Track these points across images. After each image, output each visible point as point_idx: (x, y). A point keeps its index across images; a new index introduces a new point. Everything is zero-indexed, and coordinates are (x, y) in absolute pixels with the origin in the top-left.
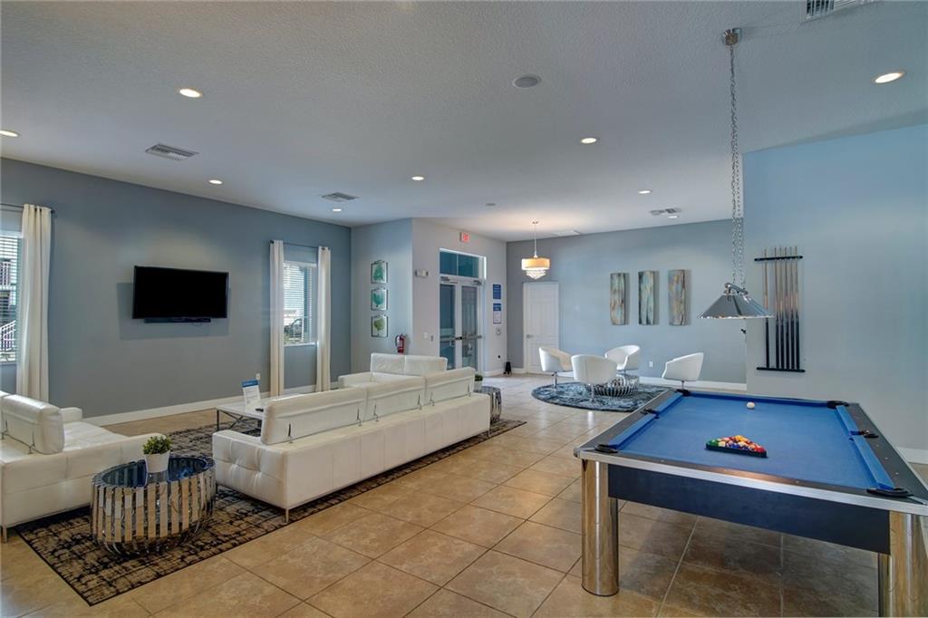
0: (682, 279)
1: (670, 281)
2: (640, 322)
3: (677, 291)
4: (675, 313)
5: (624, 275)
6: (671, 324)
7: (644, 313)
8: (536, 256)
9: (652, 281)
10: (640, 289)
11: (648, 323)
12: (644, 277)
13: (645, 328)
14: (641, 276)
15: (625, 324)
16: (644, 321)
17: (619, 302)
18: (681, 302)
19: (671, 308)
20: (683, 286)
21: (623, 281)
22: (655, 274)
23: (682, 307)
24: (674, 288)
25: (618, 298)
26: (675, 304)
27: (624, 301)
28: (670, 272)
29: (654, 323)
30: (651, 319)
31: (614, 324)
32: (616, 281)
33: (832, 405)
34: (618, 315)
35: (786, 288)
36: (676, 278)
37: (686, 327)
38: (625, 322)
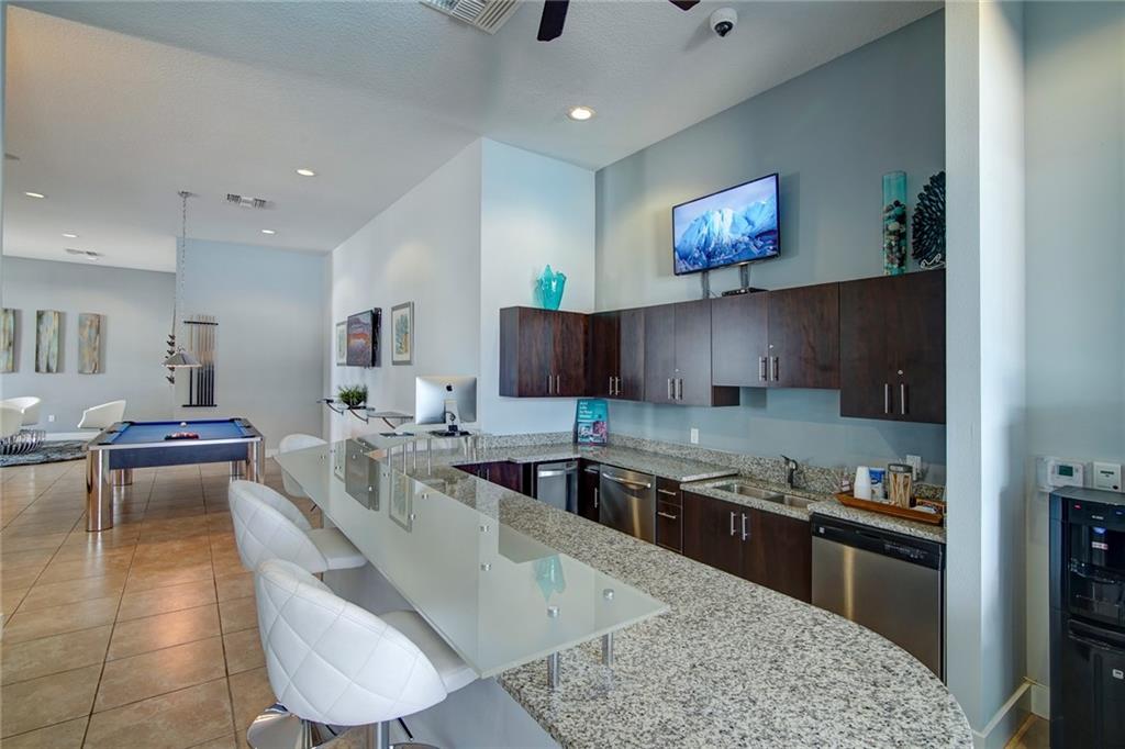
0: (97, 325)
1: (81, 325)
2: (37, 370)
3: (90, 336)
4: (87, 360)
5: (14, 312)
6: (81, 372)
7: (43, 358)
9: (56, 323)
10: (38, 331)
11: (49, 370)
12: (45, 317)
13: (44, 377)
14: (40, 315)
15: (13, 371)
16: (43, 367)
18: (95, 349)
19: (81, 356)
20: (98, 332)
21: (11, 318)
22: (61, 316)
23: (96, 353)
24: (86, 333)
26: (86, 351)
27: (13, 344)
28: (81, 316)
29: (57, 371)
30: (54, 366)
33: (232, 421)
35: (206, 345)
36: (88, 323)
37: (101, 375)
38: (14, 368)
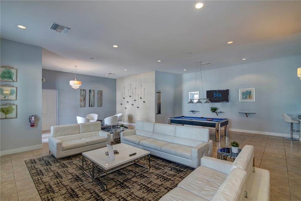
0: (101, 93)
1: (98, 93)
2: (90, 106)
3: (100, 97)
4: (99, 103)
5: (85, 90)
6: (98, 106)
7: (91, 103)
8: (76, 80)
9: (93, 93)
10: (90, 95)
11: (92, 106)
13: (91, 108)
14: (90, 91)
16: (91, 106)
17: (83, 100)
18: (101, 100)
20: (101, 95)
21: (84, 92)
22: (94, 91)
24: (99, 95)
25: (82, 98)
26: (99, 100)
27: (85, 99)
28: (98, 91)
30: (93, 105)
31: (81, 107)
32: (82, 92)
34: (83, 104)
37: (102, 107)
38: (85, 106)
